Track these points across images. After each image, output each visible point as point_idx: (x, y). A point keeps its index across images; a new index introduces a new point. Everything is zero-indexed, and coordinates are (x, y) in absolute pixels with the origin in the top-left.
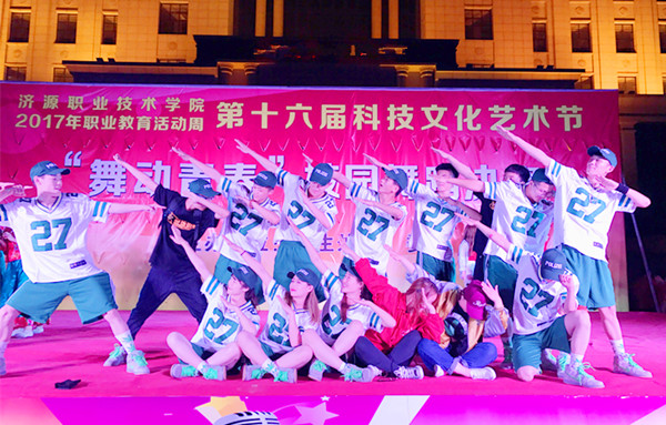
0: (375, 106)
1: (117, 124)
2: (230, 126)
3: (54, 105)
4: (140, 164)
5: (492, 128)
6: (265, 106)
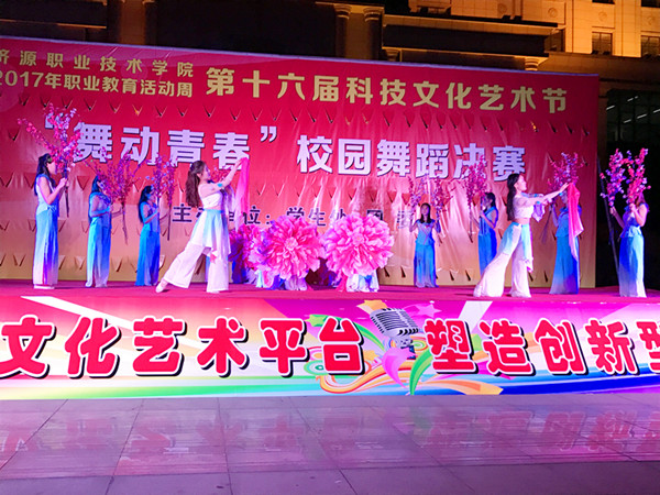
1: (100, 86)
2: (220, 93)
3: (32, 62)
4: (126, 130)
5: (482, 107)
6: (256, 73)
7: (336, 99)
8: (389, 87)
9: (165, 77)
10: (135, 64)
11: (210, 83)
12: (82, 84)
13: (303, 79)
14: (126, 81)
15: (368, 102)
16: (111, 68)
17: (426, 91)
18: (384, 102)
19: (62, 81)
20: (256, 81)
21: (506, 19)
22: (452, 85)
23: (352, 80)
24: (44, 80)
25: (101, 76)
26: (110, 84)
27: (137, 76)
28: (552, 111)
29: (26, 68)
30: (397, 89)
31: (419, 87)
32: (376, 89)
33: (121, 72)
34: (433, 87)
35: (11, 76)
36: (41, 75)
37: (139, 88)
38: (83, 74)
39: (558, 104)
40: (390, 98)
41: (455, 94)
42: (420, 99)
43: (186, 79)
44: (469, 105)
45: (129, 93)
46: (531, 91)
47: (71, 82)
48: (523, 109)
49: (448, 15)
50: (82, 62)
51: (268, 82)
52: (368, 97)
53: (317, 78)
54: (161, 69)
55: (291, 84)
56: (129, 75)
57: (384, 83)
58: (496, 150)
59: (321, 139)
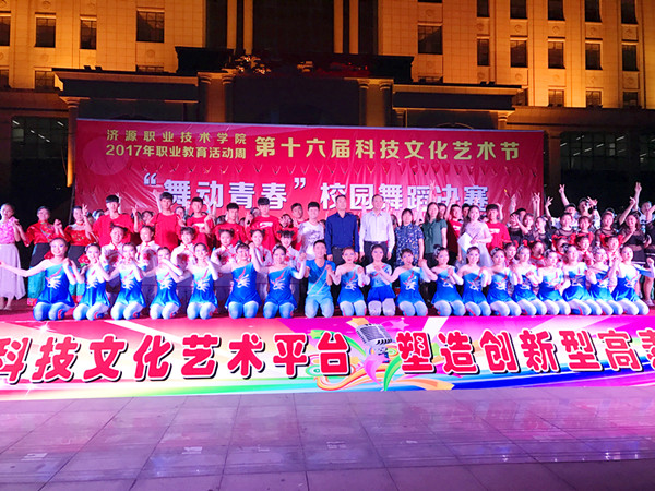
0: (371, 141)
1: (181, 153)
2: (265, 155)
3: (134, 139)
4: (200, 184)
5: (456, 158)
6: (291, 140)
7: (348, 156)
8: (387, 146)
9: (226, 145)
10: (205, 136)
11: (258, 148)
12: (169, 153)
13: (324, 142)
14: (199, 149)
15: (371, 157)
16: (188, 140)
17: (414, 147)
18: (383, 157)
19: (155, 151)
20: (291, 145)
21: (483, 84)
22: (433, 142)
23: (360, 142)
24: (142, 150)
25: (181, 146)
26: (188, 152)
27: (207, 145)
28: (508, 159)
29: (130, 143)
30: (393, 147)
31: (409, 144)
32: (377, 147)
33: (195, 143)
34: (419, 145)
35: (120, 148)
36: (140, 147)
37: (208, 153)
38: (169, 145)
39: (512, 153)
40: (387, 154)
41: (436, 148)
42: (409, 154)
43: (241, 146)
44: (446, 156)
45: (201, 157)
46: (492, 145)
47: (161, 151)
48: (486, 158)
49: (441, 82)
50: (168, 137)
51: (299, 146)
52: (372, 154)
53: (334, 141)
54: (223, 139)
55: (316, 146)
56: (202, 145)
57: (383, 143)
58: (466, 189)
59: (337, 185)
